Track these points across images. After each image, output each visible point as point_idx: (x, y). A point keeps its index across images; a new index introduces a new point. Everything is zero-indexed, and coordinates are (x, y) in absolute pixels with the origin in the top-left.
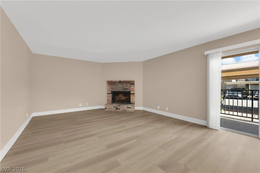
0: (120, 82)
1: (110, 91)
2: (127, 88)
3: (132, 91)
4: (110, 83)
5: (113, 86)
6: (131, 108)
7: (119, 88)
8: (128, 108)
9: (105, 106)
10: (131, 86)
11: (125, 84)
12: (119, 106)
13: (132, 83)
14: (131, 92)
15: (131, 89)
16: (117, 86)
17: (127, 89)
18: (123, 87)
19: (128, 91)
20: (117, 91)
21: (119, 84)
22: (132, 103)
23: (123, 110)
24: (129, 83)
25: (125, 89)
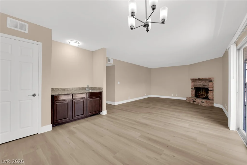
0: (199, 79)
1: (193, 87)
2: (206, 84)
3: (210, 87)
4: (193, 80)
5: (195, 83)
6: (204, 102)
7: (199, 85)
8: (201, 102)
9: (187, 98)
10: (209, 83)
11: (204, 81)
12: (195, 99)
13: (210, 80)
14: (209, 89)
15: (209, 86)
16: (198, 83)
17: (206, 86)
18: (202, 84)
19: (206, 87)
20: (198, 87)
21: (200, 82)
22: (210, 99)
23: (198, 104)
24: (208, 80)
25: (204, 86)
